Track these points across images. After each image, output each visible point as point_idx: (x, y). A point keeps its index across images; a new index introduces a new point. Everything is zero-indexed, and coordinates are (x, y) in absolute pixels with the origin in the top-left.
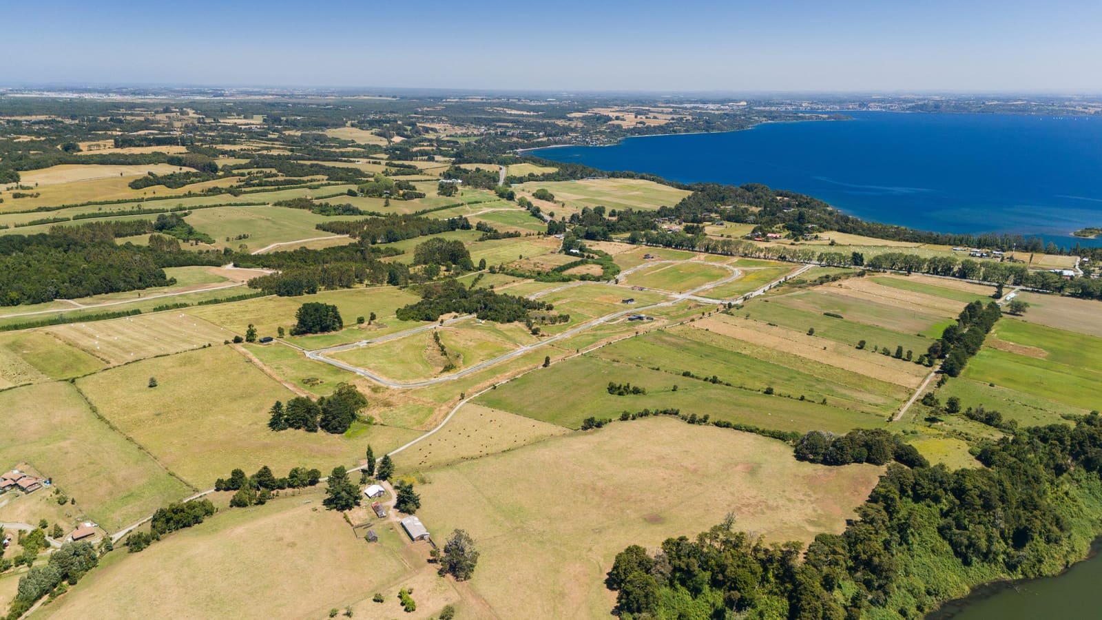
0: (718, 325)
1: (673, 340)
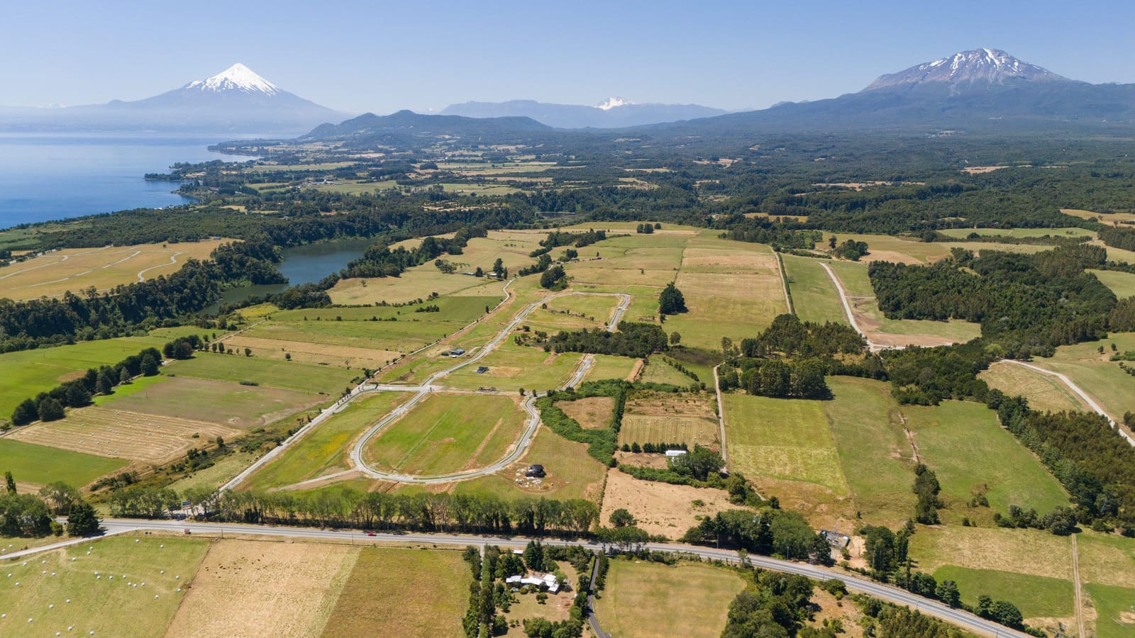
0: (377, 357)
1: (413, 339)
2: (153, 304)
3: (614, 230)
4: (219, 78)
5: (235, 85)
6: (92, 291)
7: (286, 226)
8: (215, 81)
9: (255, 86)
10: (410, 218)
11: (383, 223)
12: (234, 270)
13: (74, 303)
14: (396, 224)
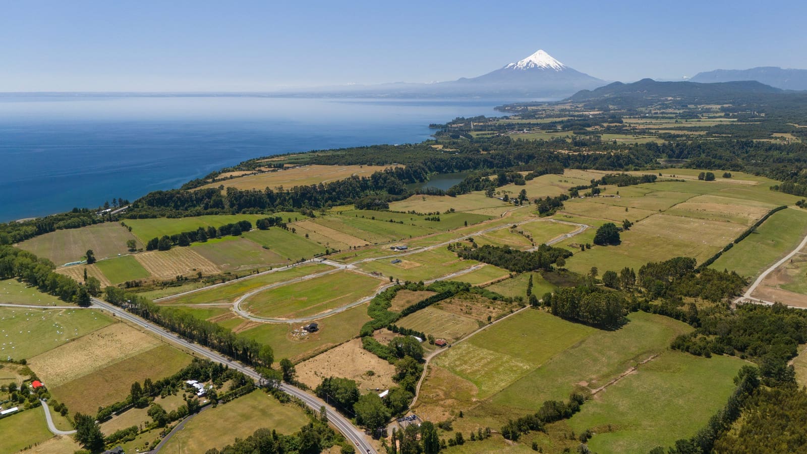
2: (310, 199)
3: (679, 176)
4: (526, 60)
5: (536, 65)
6: (281, 188)
7: (446, 159)
8: (523, 63)
9: (548, 65)
10: (534, 158)
11: (515, 161)
12: (380, 184)
13: (270, 194)
14: (524, 162)
